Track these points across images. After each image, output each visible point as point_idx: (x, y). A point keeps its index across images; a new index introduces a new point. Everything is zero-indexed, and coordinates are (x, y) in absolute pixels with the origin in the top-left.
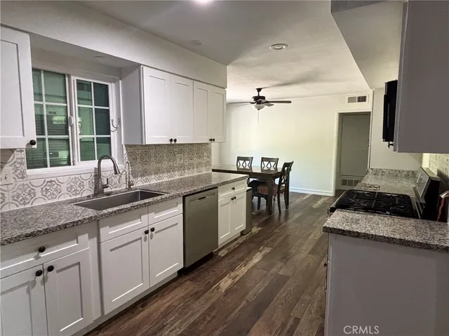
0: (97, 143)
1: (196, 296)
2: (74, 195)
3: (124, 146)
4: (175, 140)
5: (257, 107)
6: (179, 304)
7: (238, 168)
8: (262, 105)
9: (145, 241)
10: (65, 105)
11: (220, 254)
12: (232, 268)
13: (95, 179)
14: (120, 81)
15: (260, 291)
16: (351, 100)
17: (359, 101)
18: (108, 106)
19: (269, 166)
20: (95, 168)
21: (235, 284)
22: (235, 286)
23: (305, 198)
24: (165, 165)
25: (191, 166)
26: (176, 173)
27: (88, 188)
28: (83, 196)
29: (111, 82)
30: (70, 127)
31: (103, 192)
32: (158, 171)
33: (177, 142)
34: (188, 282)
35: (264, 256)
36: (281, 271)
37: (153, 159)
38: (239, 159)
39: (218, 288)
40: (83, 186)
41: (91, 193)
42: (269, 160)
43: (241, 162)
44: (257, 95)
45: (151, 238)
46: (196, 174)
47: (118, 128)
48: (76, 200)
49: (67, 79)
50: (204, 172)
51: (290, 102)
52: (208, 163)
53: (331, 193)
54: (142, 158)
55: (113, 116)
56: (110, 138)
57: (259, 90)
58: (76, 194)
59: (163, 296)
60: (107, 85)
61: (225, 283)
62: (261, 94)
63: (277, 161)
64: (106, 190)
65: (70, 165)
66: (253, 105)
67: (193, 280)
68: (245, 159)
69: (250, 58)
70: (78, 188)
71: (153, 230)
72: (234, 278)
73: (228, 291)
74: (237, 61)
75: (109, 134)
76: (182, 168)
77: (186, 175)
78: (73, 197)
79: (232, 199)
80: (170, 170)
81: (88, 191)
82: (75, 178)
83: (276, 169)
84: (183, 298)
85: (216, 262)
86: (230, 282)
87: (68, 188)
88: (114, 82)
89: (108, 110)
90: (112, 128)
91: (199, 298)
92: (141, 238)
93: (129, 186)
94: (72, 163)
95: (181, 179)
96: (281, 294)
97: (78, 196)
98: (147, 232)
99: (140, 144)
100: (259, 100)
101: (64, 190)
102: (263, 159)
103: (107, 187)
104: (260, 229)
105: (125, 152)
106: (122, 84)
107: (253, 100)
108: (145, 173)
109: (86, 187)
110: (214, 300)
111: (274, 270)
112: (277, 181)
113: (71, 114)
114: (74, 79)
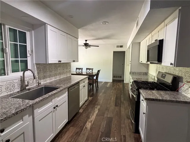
0: (20, 63)
1: (78, 134)
2: (9, 92)
3: (35, 64)
4: (61, 61)
5: (86, 48)
6: (72, 140)
7: (76, 73)
8: (88, 47)
9: (54, 112)
10: (2, 41)
11: (80, 111)
12: (88, 117)
13: (21, 82)
14: (33, 31)
15: (105, 126)
16: (118, 47)
17: (120, 47)
18: (26, 43)
19: (89, 71)
20: (21, 77)
21: (93, 125)
22: (93, 126)
23: (103, 83)
24: (53, 73)
25: (63, 73)
26: (58, 76)
27: (17, 87)
28: (14, 92)
29: (27, 31)
30: (5, 54)
31: (26, 89)
32: (50, 76)
33: (61, 62)
34: (71, 128)
35: (99, 110)
36: (108, 115)
37: (48, 70)
38: (77, 69)
39: (86, 128)
40: (14, 86)
41: (19, 90)
42: (89, 69)
43: (78, 70)
44: (85, 43)
45: (56, 110)
46: (65, 76)
47: (31, 55)
48: (11, 95)
49: (2, 26)
50: (68, 75)
51: (98, 46)
52: (70, 71)
53: (111, 81)
54: (43, 70)
55: (29, 48)
56: (27, 60)
57: (86, 41)
58: (11, 92)
59: (62, 137)
60: (25, 33)
61: (88, 125)
62: (87, 42)
63: (92, 69)
64: (27, 88)
65: (5, 75)
66: (84, 47)
67: (73, 126)
68: (79, 69)
69: (90, 27)
70: (12, 88)
71: (57, 106)
72: (91, 122)
73: (91, 129)
74: (84, 27)
75: (27, 58)
76: (60, 74)
77: (62, 77)
78: (9, 93)
79: (84, 87)
80: (56, 75)
81: (17, 89)
82: (10, 82)
83: (92, 73)
84: (72, 136)
85: (80, 116)
86: (90, 124)
87: (6, 89)
88: (29, 31)
89: (26, 46)
90: (28, 55)
91: (79, 135)
92: (52, 111)
93: (38, 84)
94: (6, 74)
95: (60, 79)
96: (113, 126)
97: (12, 92)
98: (54, 108)
99: (45, 63)
100: (86, 45)
101: (4, 90)
102: (87, 69)
103: (28, 86)
104: (92, 98)
105: (35, 67)
106: (34, 33)
107: (84, 45)
108: (44, 77)
109: (16, 87)
110: (87, 134)
111: (105, 115)
112: (95, 78)
113: (6, 47)
114: (7, 27)
